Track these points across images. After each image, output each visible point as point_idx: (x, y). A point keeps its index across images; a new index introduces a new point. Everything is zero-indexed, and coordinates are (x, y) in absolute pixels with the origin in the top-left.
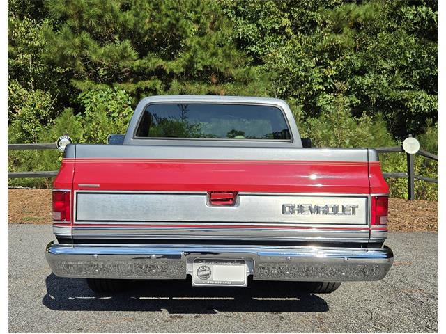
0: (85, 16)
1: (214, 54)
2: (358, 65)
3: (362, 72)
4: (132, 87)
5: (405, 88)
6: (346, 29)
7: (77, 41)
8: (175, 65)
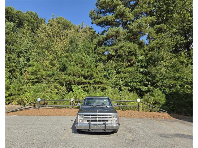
0: (74, 73)
1: (100, 79)
2: (130, 81)
3: (130, 82)
4: (83, 86)
5: (140, 86)
6: (127, 73)
7: (73, 78)
8: (92, 81)
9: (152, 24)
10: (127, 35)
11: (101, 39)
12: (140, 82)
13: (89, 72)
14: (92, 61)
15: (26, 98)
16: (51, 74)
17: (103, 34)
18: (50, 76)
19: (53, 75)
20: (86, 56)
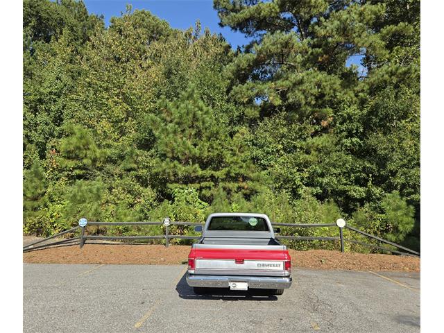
0: (176, 151)
1: (241, 167)
2: (319, 171)
3: (322, 175)
4: (198, 186)
5: (346, 184)
6: (313, 152)
7: (172, 165)
8: (220, 174)
9: (377, 25)
10: (312, 54)
11: (244, 64)
12: (347, 174)
13: (213, 148)
14: (219, 121)
15: (52, 217)
16: (114, 157)
17: (247, 51)
18: (114, 162)
19: (122, 158)
20: (205, 109)
